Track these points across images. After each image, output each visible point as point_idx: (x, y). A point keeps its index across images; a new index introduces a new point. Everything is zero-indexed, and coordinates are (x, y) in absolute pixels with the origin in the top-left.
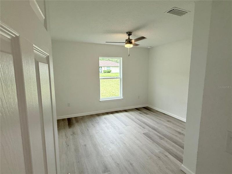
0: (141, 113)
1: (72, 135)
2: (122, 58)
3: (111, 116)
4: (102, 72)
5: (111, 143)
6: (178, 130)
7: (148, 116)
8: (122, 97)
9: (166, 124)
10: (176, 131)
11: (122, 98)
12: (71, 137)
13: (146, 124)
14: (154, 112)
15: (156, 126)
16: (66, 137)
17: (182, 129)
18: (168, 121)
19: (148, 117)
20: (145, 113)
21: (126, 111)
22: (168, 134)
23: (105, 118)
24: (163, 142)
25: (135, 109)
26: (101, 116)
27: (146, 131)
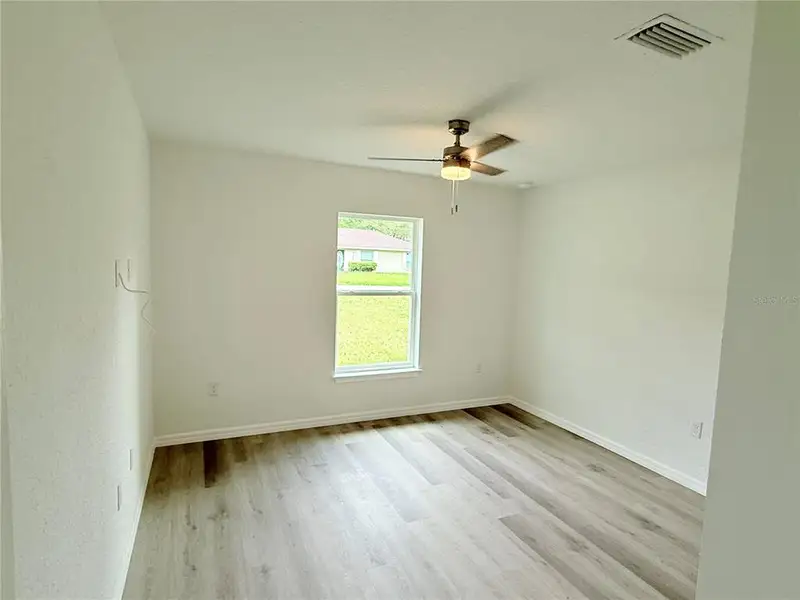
0: (486, 431)
1: (213, 518)
2: (422, 219)
3: (374, 437)
4: (346, 267)
5: (372, 560)
6: (639, 509)
7: (514, 441)
8: (417, 365)
9: (586, 481)
10: (629, 513)
11: (417, 369)
12: (211, 525)
13: (510, 478)
14: (534, 427)
15: (549, 489)
16: (190, 528)
17: (655, 505)
18: (594, 468)
19: (516, 448)
20: (502, 429)
21: (429, 418)
22: (599, 525)
23: (348, 445)
24: (584, 565)
25: (465, 410)
26: (334, 437)
27: (511, 509)
